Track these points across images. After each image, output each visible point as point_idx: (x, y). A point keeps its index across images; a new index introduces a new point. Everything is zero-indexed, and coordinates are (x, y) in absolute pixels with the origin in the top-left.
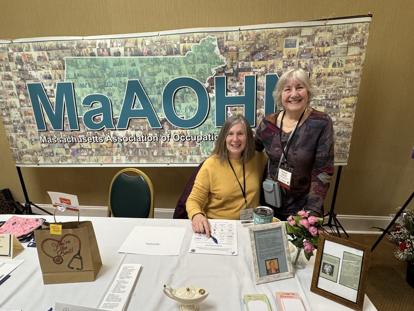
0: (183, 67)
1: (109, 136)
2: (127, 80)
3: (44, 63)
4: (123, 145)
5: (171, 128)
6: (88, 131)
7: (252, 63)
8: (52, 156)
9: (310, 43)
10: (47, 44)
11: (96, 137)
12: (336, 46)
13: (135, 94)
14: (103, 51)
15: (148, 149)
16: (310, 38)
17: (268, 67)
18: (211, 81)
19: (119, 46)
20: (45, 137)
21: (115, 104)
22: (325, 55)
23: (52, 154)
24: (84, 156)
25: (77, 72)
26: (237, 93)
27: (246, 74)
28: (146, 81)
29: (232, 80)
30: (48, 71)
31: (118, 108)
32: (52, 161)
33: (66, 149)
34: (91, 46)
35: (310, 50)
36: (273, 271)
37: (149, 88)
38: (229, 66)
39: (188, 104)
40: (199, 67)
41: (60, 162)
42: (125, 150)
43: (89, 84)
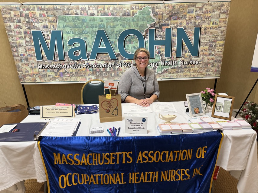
0: (132, 23)
1: (84, 64)
2: (97, 30)
3: (43, 18)
4: (93, 70)
5: (122, 59)
6: (71, 61)
7: (170, 21)
8: (45, 77)
9: (201, 11)
10: (47, 7)
11: (76, 65)
12: (214, 13)
13: (101, 38)
14: (84, 12)
15: (108, 72)
16: (201, 8)
17: (179, 24)
18: (146, 31)
19: (94, 10)
20: (41, 65)
21: (89, 44)
22: (208, 18)
23: (45, 76)
24: (67, 76)
25: (65, 24)
26: (161, 38)
27: (167, 27)
28: (109, 31)
29: (158, 31)
30: (46, 23)
31: (90, 47)
32: (45, 80)
33: (55, 73)
34: (76, 9)
35: (201, 15)
36: (197, 113)
37: (110, 35)
38: (157, 23)
39: (133, 45)
40: (140, 23)
41: (51, 81)
42: (93, 73)
43: (72, 32)
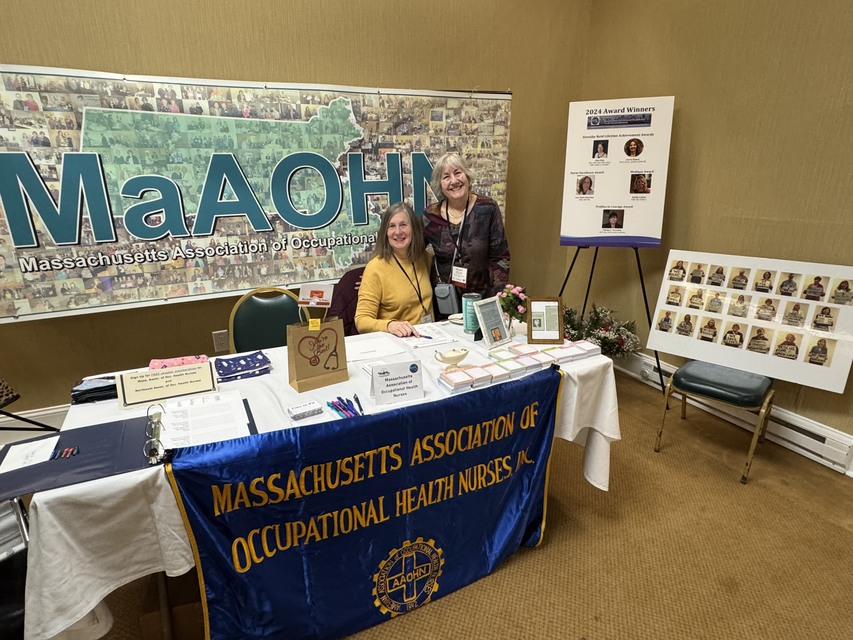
0: (305, 137)
1: (178, 248)
2: (212, 153)
3: (31, 115)
4: (206, 263)
5: (287, 229)
6: (135, 242)
7: (394, 137)
8: (51, 296)
9: (457, 117)
10: (43, 81)
11: (153, 252)
12: (482, 124)
13: (225, 176)
14: (169, 103)
15: (251, 265)
16: (457, 112)
17: (414, 144)
18: (343, 159)
19: (200, 98)
20: (33, 260)
21: (188, 192)
22: (473, 133)
23: (51, 292)
24: (126, 288)
25: (109, 135)
26: (379, 177)
27: (388, 151)
28: (245, 155)
29: (371, 159)
30: (41, 130)
31: (193, 200)
32: (51, 306)
33: (85, 280)
34: (143, 93)
35: (458, 125)
36: (498, 338)
37: (251, 167)
38: (367, 140)
39: (311, 193)
40: (327, 138)
41: (73, 306)
42: (208, 271)
43: (134, 158)
